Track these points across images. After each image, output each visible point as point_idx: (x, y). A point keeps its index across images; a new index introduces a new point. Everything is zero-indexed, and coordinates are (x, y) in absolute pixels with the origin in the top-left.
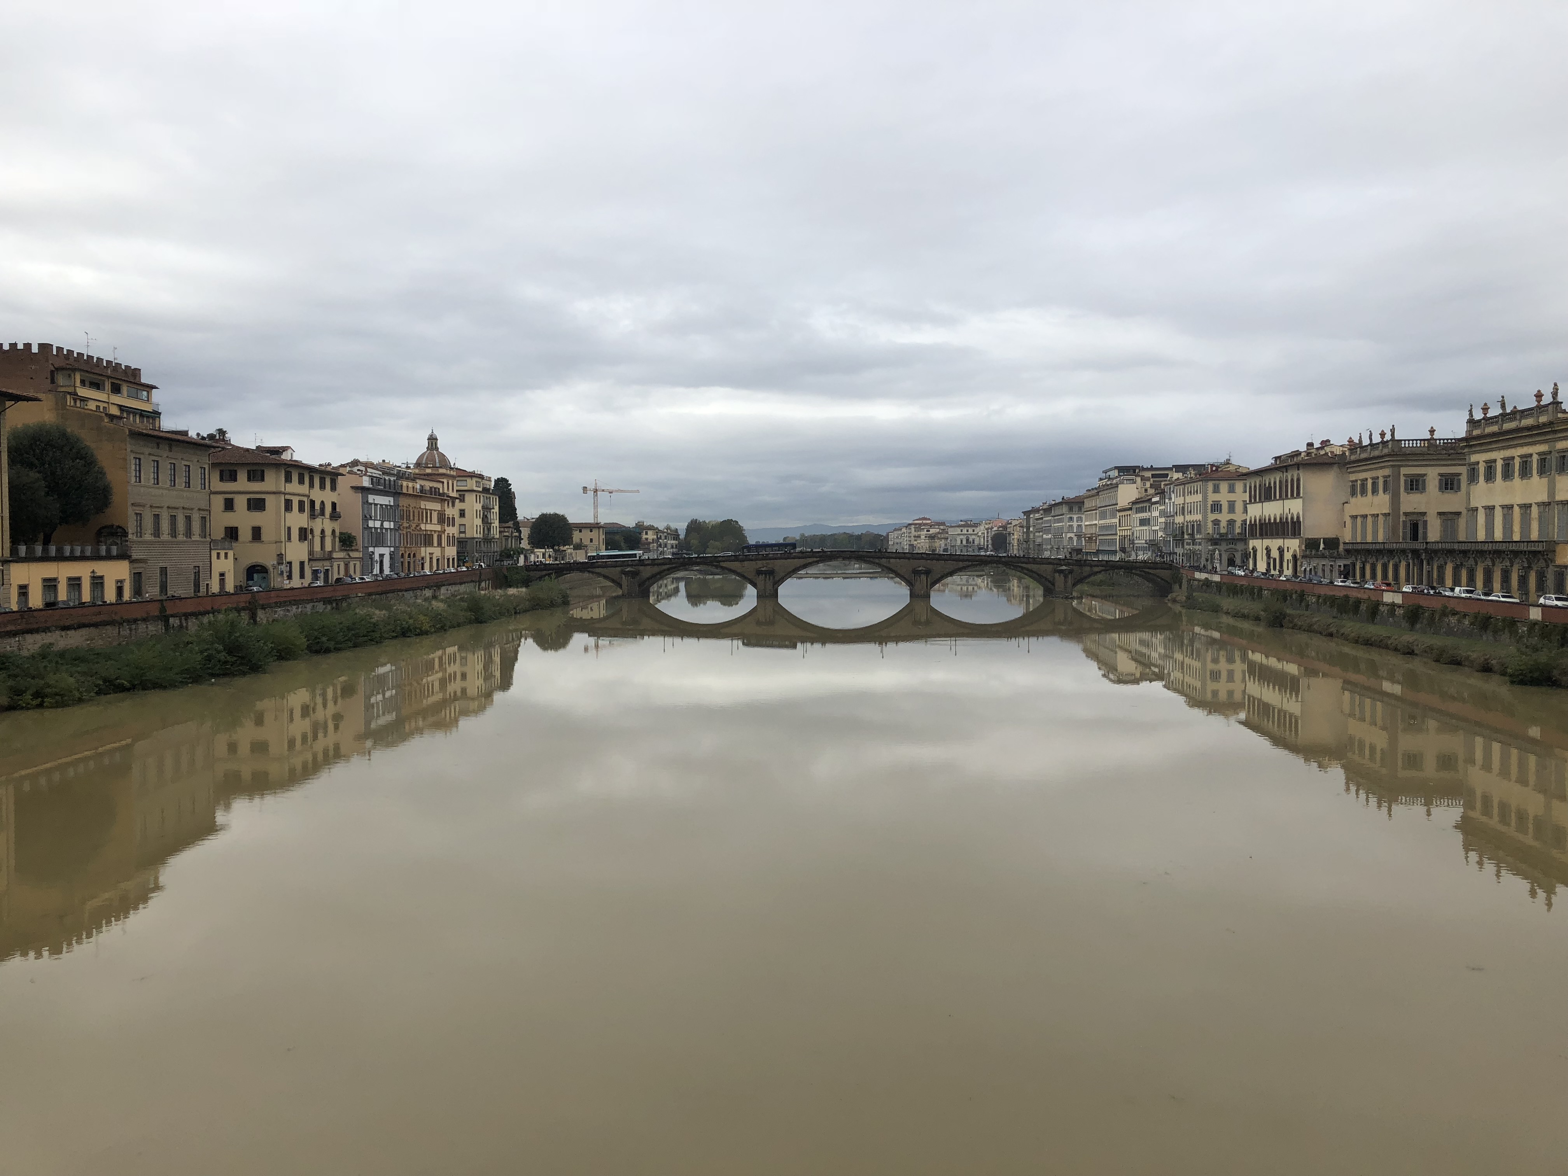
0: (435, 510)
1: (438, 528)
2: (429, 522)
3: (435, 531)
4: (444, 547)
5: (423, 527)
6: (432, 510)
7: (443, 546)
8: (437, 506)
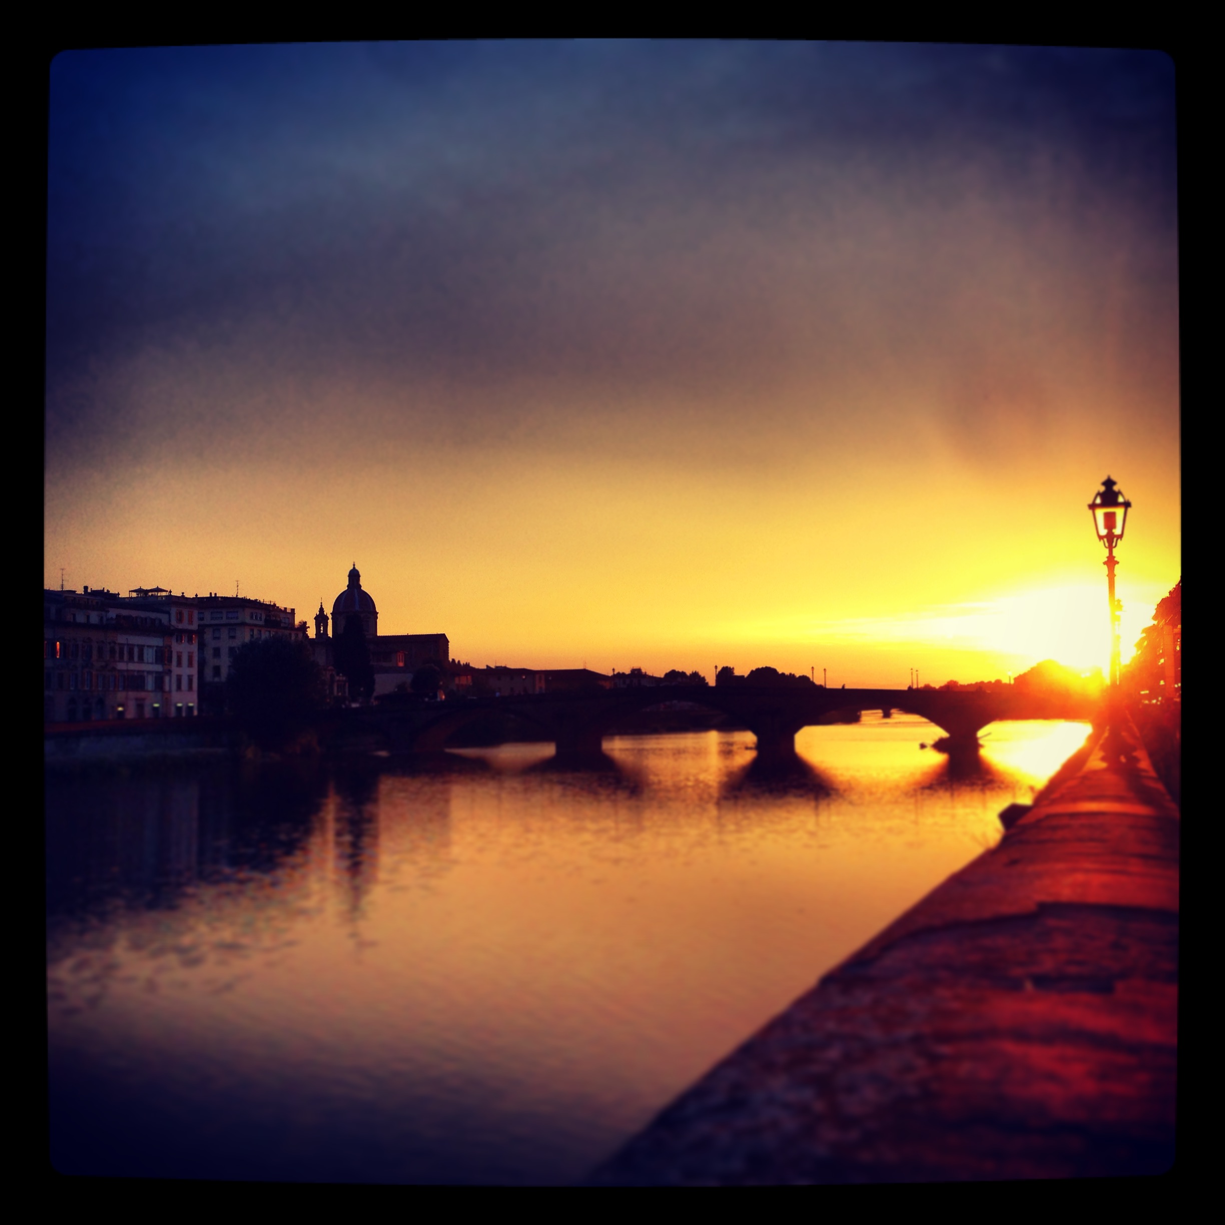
0: (149, 646)
1: (158, 668)
2: (136, 659)
3: (149, 672)
4: (170, 691)
5: (121, 666)
6: (144, 646)
7: (167, 688)
8: (157, 642)
